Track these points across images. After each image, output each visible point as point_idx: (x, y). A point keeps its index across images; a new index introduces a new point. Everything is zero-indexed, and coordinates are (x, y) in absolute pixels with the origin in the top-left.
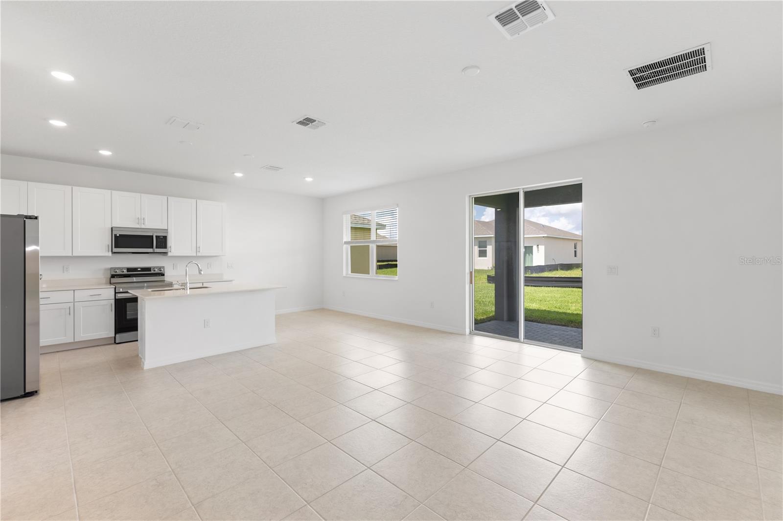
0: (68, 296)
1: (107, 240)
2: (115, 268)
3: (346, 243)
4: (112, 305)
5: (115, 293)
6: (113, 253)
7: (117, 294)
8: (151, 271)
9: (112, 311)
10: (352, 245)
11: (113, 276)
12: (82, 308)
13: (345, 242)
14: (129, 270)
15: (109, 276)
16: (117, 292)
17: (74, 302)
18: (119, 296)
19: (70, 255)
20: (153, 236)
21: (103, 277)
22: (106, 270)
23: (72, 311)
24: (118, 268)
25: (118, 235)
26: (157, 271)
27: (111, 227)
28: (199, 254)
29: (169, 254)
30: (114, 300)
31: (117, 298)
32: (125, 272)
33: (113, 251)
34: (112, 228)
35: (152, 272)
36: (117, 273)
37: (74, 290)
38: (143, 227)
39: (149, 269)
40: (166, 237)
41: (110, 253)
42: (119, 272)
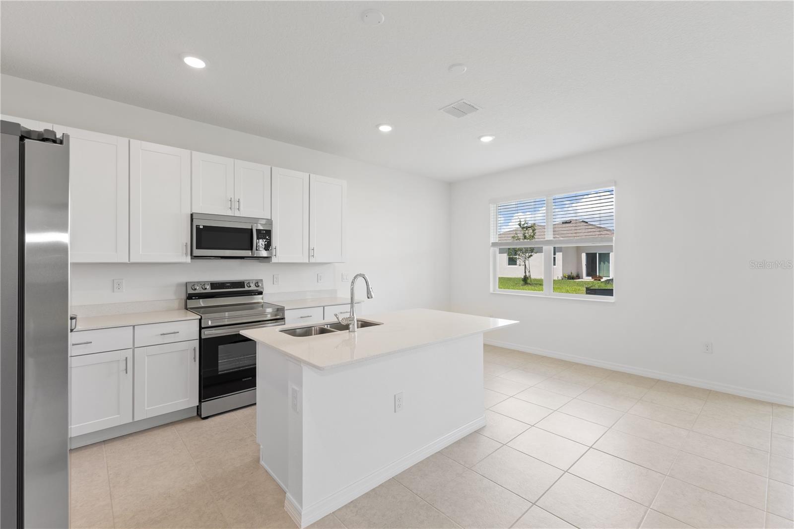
0: (123, 337)
1: (184, 236)
2: (194, 284)
3: (494, 244)
4: (195, 349)
5: (201, 328)
6: (194, 257)
7: (203, 331)
8: (244, 287)
9: (195, 361)
10: (501, 247)
11: (190, 297)
12: (146, 357)
13: (492, 243)
14: (214, 285)
15: (184, 296)
16: (203, 326)
17: (134, 348)
18: (207, 334)
19: (127, 261)
20: (251, 230)
21: (175, 298)
22: (179, 285)
23: (129, 366)
24: (197, 282)
25: (201, 227)
26: (253, 287)
27: (190, 213)
28: (312, 260)
29: (274, 260)
30: (198, 341)
31: (203, 337)
32: (209, 289)
33: (194, 255)
34: (192, 215)
35: (246, 288)
36: (196, 292)
37: (134, 326)
38: (237, 214)
39: (241, 284)
40: (270, 231)
41: (189, 257)
42: (199, 290)
